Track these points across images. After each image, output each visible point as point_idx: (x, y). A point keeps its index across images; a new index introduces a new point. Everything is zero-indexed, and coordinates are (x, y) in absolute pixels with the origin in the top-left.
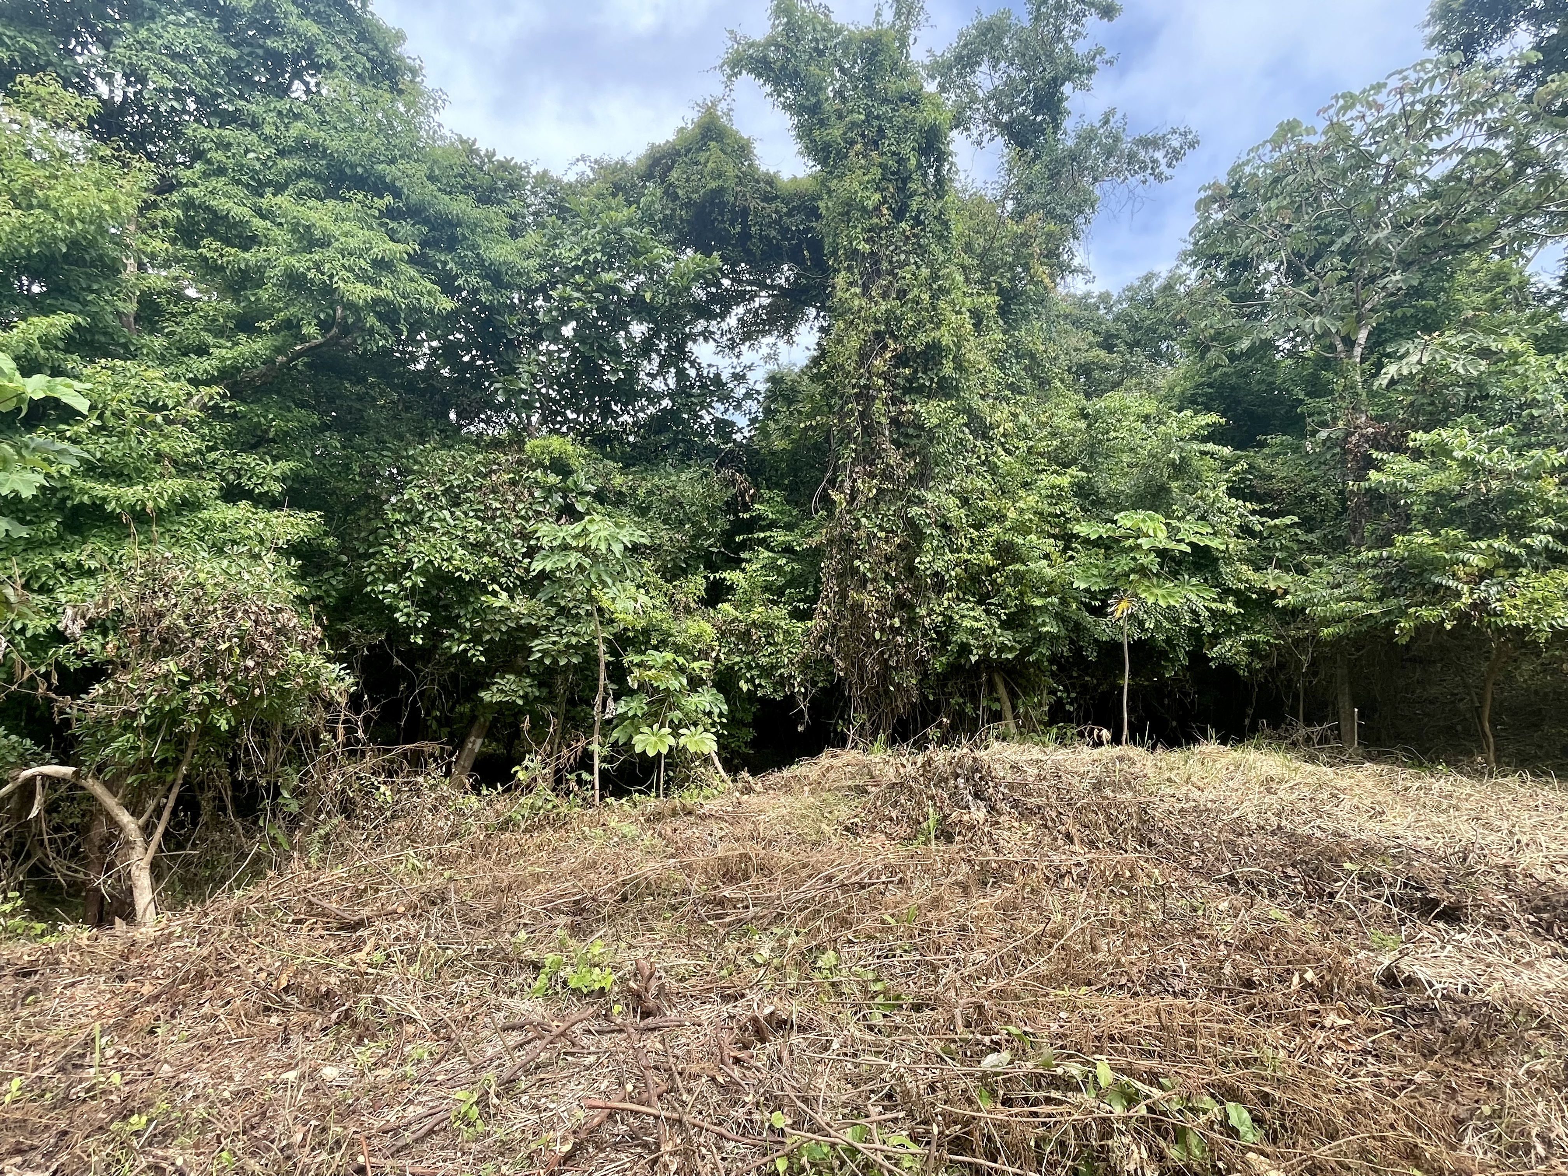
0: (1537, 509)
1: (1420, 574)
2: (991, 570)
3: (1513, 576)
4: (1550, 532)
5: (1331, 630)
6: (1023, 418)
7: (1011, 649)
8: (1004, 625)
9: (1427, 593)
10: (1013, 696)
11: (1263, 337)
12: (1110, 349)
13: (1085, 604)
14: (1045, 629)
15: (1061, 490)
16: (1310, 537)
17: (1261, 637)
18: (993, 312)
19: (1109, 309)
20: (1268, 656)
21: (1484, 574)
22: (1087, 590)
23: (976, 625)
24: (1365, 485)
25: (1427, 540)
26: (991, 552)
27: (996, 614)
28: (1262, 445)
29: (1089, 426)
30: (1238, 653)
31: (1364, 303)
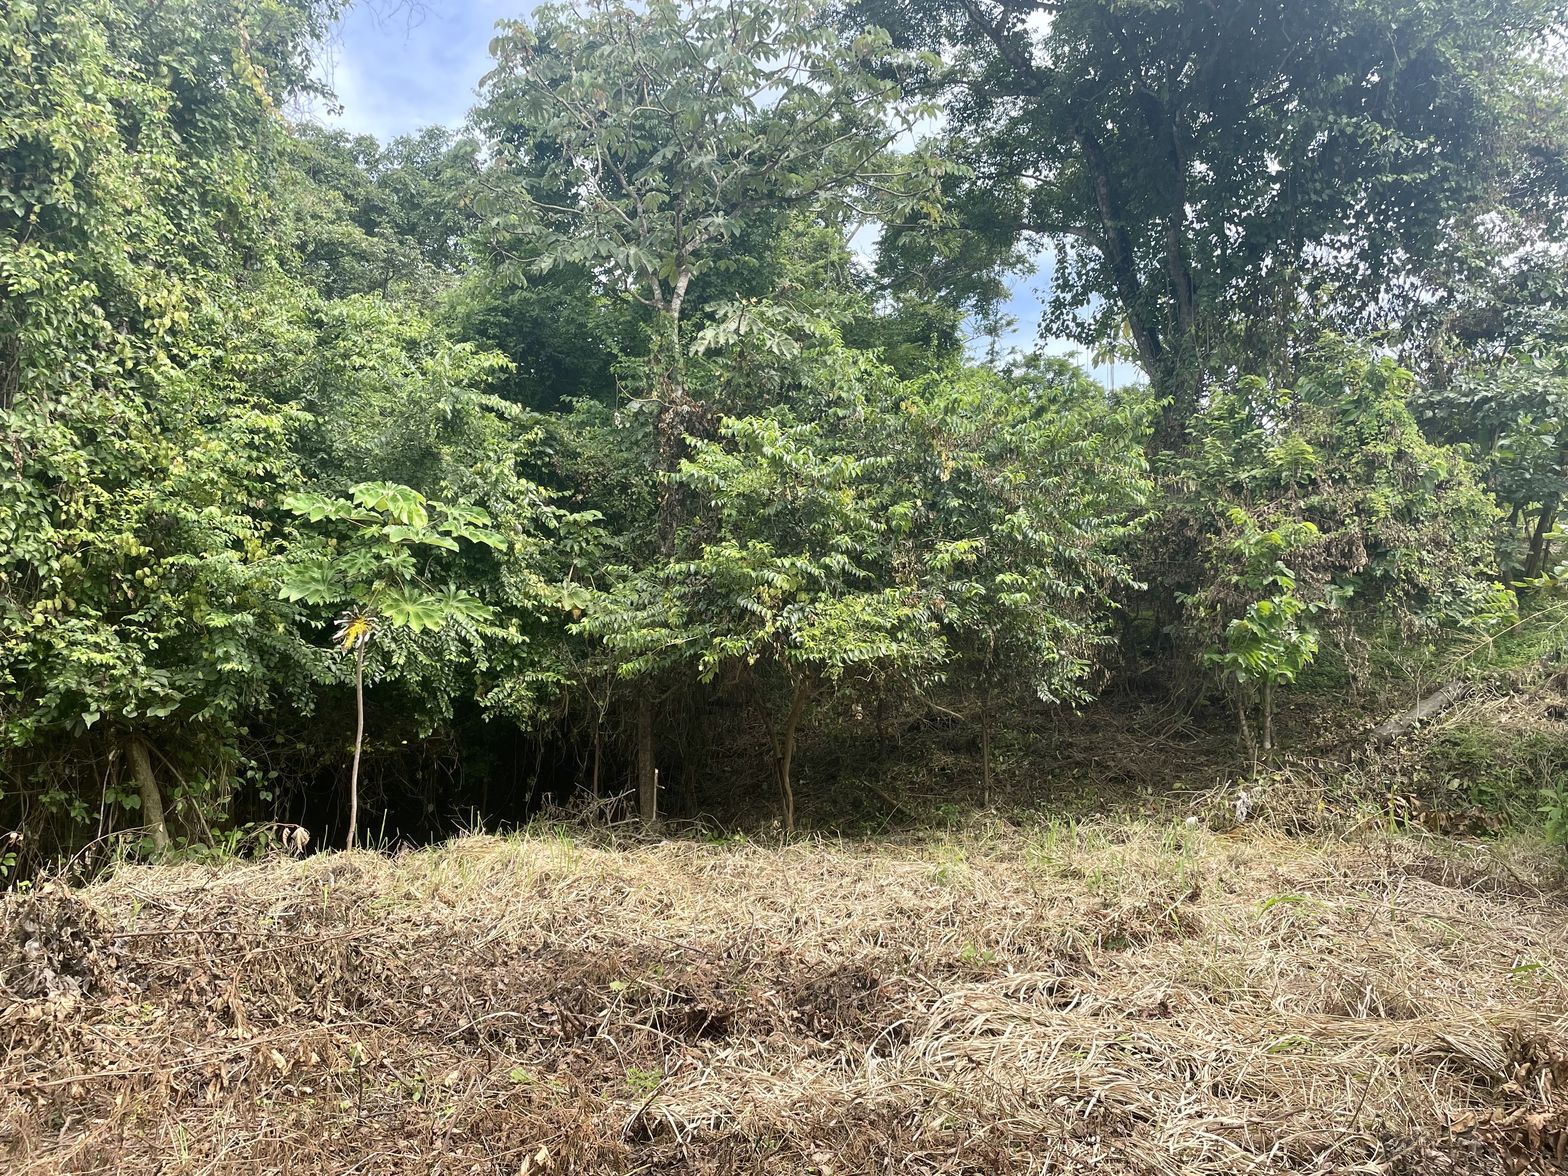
0: (836, 525)
1: (727, 596)
2: (134, 563)
3: (813, 601)
4: (847, 552)
5: (630, 665)
6: (209, 309)
7: (164, 701)
8: (151, 659)
9: (733, 620)
10: (166, 781)
11: (569, 258)
12: (369, 228)
13: (301, 626)
14: (228, 667)
15: (270, 436)
16: (618, 542)
17: (550, 677)
18: (160, 115)
19: (372, 165)
20: (558, 702)
21: (788, 598)
22: (302, 603)
23: (98, 658)
24: (675, 477)
25: (734, 553)
26: (136, 532)
27: (139, 640)
28: (568, 409)
29: (322, 342)
30: (520, 699)
31: (685, 242)
